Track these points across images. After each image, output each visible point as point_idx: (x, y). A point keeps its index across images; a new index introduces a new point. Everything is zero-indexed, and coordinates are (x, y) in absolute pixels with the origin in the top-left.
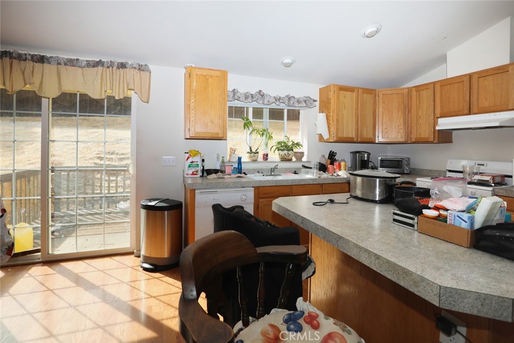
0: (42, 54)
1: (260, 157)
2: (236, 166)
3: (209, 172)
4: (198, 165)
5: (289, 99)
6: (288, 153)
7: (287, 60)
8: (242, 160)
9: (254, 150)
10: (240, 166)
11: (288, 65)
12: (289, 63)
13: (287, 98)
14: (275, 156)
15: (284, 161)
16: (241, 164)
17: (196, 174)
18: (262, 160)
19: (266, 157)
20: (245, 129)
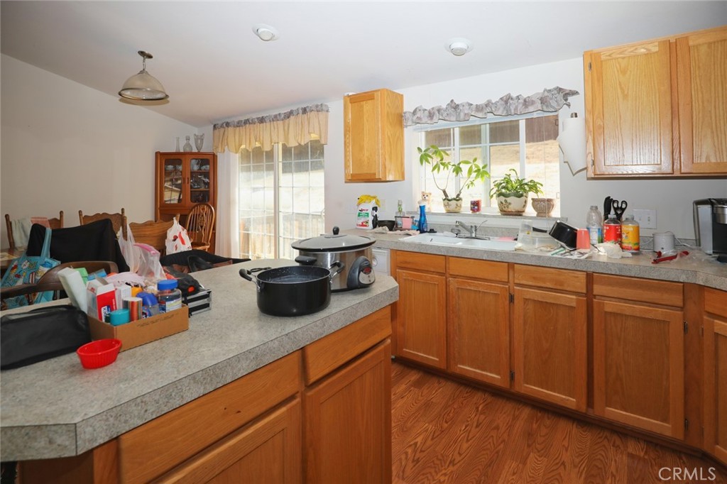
0: (261, 116)
1: (466, 205)
2: (417, 218)
3: (382, 224)
4: (368, 214)
5: (506, 102)
6: (506, 201)
7: (459, 44)
8: (426, 210)
9: (452, 195)
10: (423, 218)
11: (458, 53)
12: (461, 49)
13: (503, 103)
14: (492, 207)
15: (506, 215)
16: (425, 217)
17: (366, 226)
18: (470, 212)
19: (476, 205)
20: (422, 163)
